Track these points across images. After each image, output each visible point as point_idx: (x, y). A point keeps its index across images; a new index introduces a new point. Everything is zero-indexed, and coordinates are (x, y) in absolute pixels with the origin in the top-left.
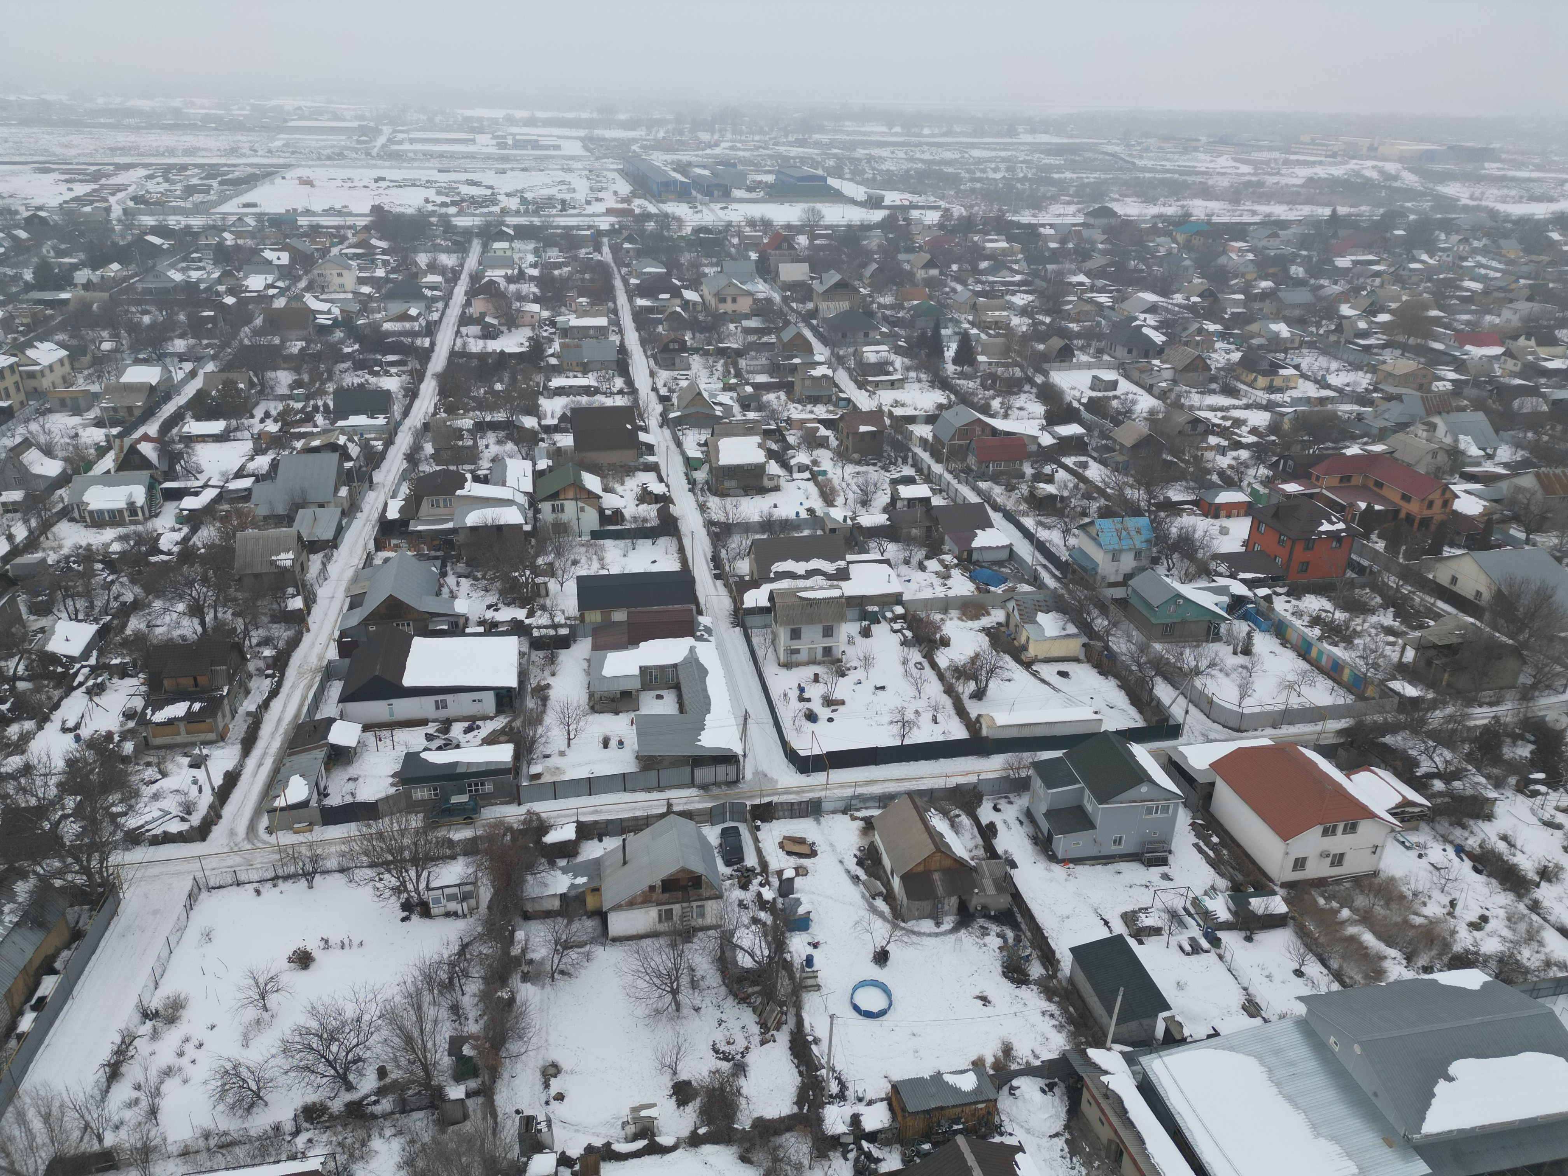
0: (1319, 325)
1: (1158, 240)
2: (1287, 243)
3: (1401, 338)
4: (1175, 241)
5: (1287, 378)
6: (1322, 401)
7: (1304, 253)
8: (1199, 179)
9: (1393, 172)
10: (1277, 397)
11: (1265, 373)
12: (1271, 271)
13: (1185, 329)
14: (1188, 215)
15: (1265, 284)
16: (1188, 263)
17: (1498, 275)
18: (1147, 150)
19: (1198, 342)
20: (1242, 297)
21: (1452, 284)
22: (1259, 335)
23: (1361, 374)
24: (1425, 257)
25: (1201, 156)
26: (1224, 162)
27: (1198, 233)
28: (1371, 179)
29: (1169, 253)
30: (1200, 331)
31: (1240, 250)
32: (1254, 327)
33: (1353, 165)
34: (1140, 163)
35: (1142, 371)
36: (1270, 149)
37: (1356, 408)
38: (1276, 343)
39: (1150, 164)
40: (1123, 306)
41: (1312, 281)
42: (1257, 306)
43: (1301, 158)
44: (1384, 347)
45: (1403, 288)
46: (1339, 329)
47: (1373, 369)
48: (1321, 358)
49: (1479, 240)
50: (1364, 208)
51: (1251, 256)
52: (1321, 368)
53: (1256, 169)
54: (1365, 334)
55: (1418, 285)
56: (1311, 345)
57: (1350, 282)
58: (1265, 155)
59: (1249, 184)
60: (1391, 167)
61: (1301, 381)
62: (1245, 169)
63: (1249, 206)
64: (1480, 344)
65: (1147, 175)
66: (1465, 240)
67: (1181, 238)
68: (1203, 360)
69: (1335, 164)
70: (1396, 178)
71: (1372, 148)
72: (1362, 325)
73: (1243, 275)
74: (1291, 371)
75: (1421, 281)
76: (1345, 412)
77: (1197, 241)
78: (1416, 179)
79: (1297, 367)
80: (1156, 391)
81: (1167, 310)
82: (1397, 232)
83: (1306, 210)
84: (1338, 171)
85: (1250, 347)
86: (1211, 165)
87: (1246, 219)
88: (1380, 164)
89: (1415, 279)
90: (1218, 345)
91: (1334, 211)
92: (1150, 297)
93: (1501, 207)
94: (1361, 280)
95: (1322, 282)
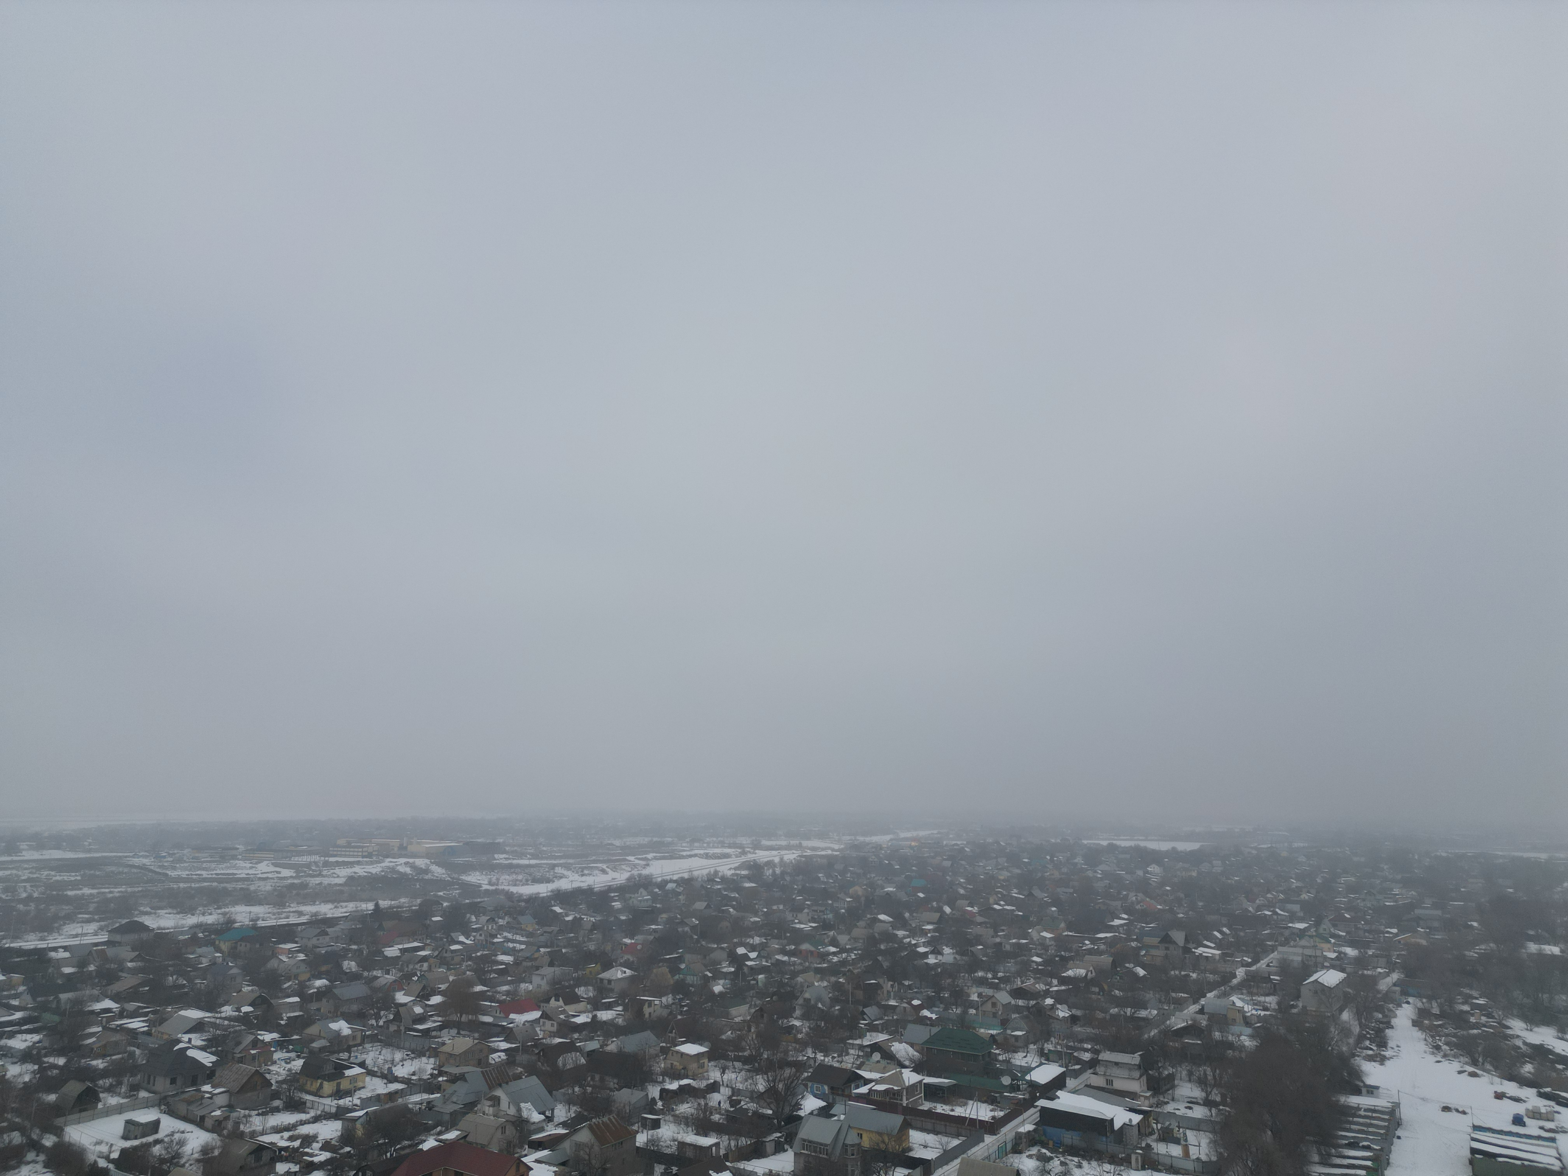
0: (378, 1017)
1: (199, 951)
2: (337, 939)
3: (455, 1018)
4: (218, 950)
5: (354, 1079)
6: (392, 1096)
7: (354, 947)
8: (240, 885)
9: (423, 867)
10: (346, 1102)
11: (330, 1078)
12: (324, 968)
13: (238, 1043)
14: (230, 922)
15: (319, 983)
16: (235, 971)
17: (523, 947)
18: (180, 860)
19: (254, 1056)
20: (297, 999)
21: (488, 960)
22: (320, 1037)
23: (424, 1059)
24: (462, 938)
25: (241, 863)
26: (264, 868)
27: (242, 939)
28: (405, 874)
29: (213, 963)
30: (256, 1043)
31: (290, 951)
32: (313, 1030)
33: (387, 863)
34: (172, 874)
35: (189, 1102)
36: (310, 853)
37: (425, 1096)
38: (339, 1043)
39: (184, 874)
40: (160, 1029)
41: (366, 974)
42: (313, 1006)
43: (340, 859)
44: (440, 1028)
45: (449, 969)
46: (398, 1017)
47: (434, 1053)
48: (384, 1051)
49: (502, 918)
50: (402, 900)
51: (302, 956)
52: (386, 1061)
53: (297, 872)
54: (421, 1019)
55: (461, 964)
56: (373, 1039)
57: (401, 970)
58: (306, 859)
59: (292, 885)
60: (421, 863)
61: (368, 1079)
62: (286, 873)
63: (294, 907)
64: (521, 1011)
65: (182, 885)
66: (492, 920)
67: (224, 947)
68: (262, 1075)
69: (372, 863)
70: (426, 871)
71: (402, 848)
72: (418, 1010)
73: (296, 977)
74: (357, 1070)
75: (463, 960)
76: (416, 1103)
77: (243, 948)
78: (444, 871)
79: (362, 1065)
80: (209, 1123)
81: (214, 1025)
82: (434, 919)
83: (351, 906)
84: (375, 869)
85: (312, 1052)
86: (251, 872)
87: (293, 920)
88: (411, 860)
89: (457, 959)
90: (277, 1056)
91: (377, 905)
92: (194, 1014)
93: (514, 889)
94: (411, 967)
95: (375, 973)
